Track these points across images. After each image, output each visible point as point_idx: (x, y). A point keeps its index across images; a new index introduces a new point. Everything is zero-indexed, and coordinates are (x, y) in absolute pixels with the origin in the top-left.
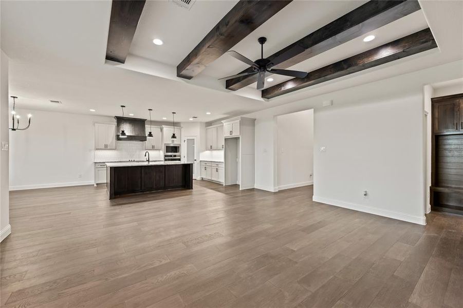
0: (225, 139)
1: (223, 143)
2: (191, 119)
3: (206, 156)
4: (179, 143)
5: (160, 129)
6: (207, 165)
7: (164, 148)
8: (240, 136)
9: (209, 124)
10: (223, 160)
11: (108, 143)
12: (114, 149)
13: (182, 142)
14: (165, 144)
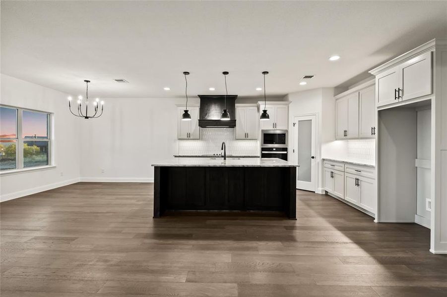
0: (379, 112)
1: (375, 124)
2: (303, 83)
3: (335, 150)
4: (285, 128)
5: (256, 108)
6: (336, 167)
7: (260, 137)
8: (433, 98)
9: (342, 88)
10: (373, 162)
11: (192, 132)
12: (197, 139)
13: (291, 125)
14: (262, 131)
